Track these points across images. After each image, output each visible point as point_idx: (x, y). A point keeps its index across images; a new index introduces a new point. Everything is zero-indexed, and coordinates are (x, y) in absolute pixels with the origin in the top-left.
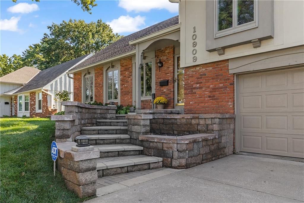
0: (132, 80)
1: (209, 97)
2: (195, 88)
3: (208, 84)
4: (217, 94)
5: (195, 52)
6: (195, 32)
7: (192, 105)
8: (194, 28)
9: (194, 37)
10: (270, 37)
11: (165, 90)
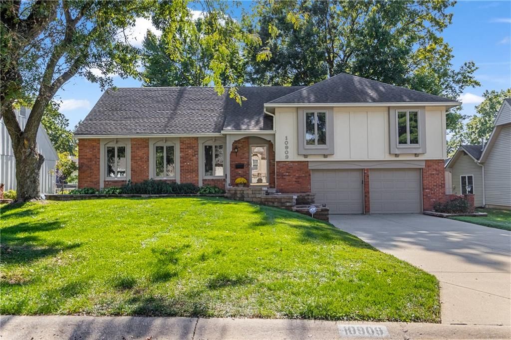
0: (198, 159)
1: (296, 182)
2: (284, 175)
3: (295, 174)
4: (300, 180)
5: (287, 152)
6: (286, 139)
7: (282, 186)
8: (286, 137)
9: (287, 143)
10: (333, 155)
11: (240, 172)
